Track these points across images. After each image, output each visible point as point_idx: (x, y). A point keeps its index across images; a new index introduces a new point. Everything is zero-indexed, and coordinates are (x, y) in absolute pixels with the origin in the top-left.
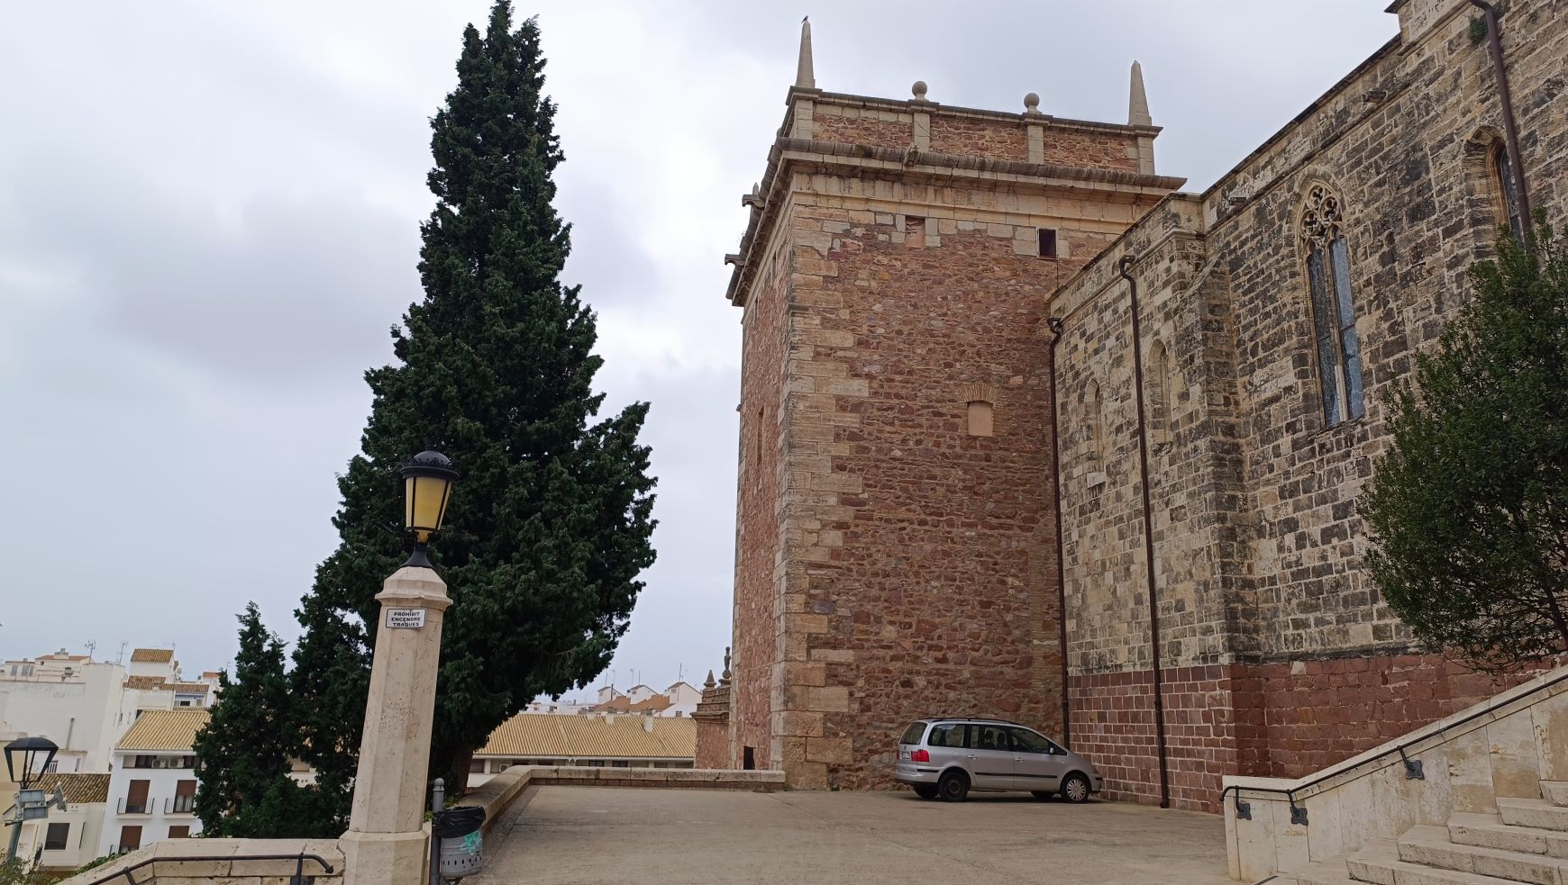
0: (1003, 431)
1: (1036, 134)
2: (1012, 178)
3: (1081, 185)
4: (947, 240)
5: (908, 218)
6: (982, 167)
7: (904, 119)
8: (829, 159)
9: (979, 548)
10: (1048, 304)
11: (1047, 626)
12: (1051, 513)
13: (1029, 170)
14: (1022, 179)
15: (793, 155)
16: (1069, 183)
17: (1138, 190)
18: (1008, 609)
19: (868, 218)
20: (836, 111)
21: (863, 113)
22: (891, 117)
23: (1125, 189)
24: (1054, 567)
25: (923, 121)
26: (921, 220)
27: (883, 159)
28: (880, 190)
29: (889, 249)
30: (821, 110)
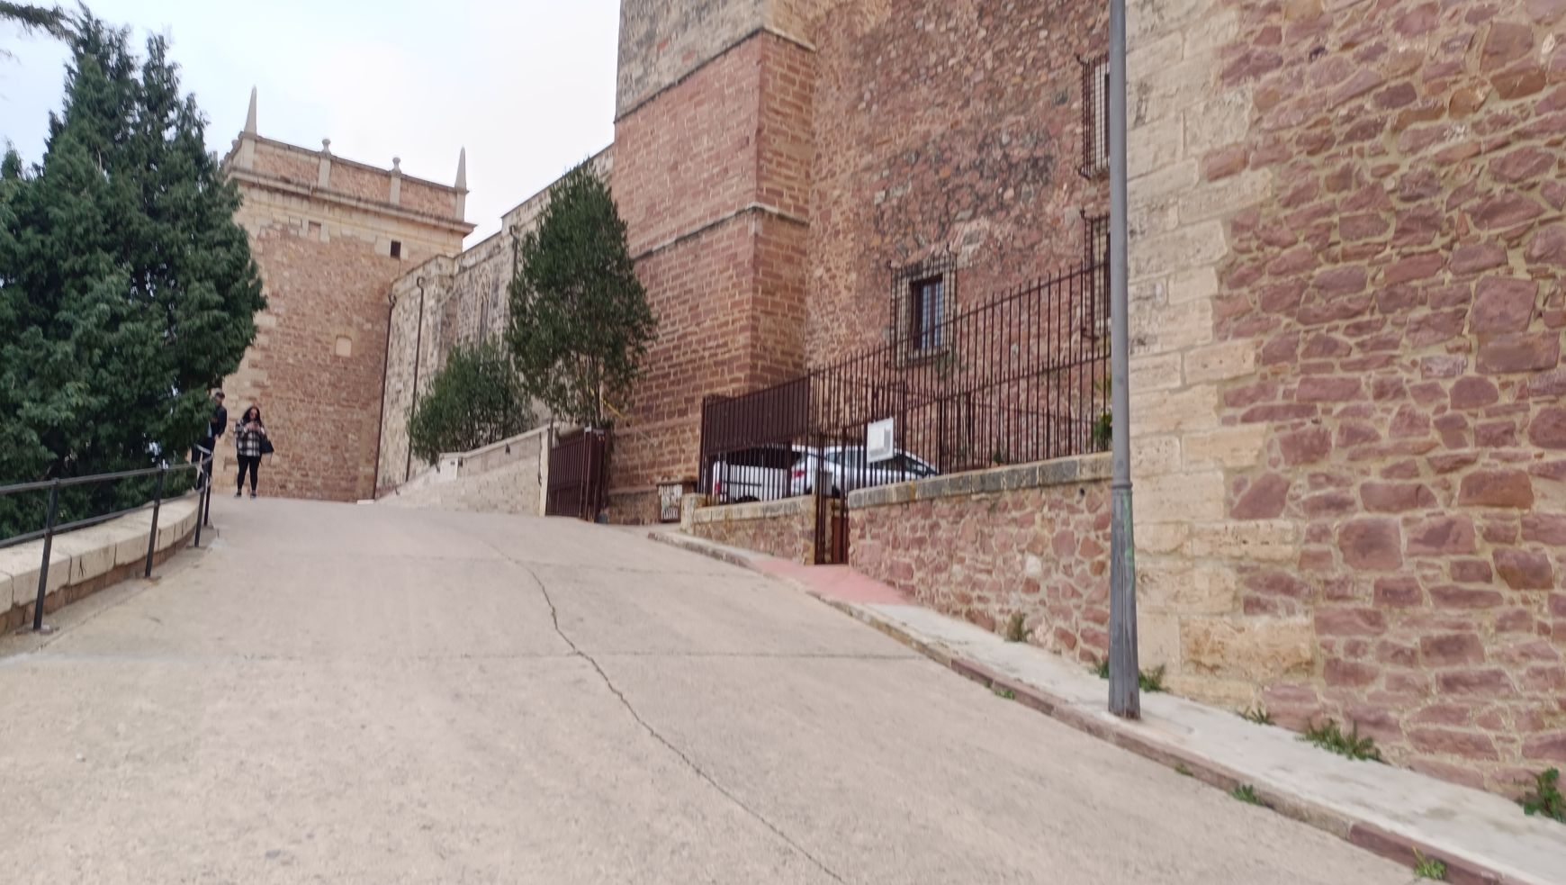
0: (357, 354)
1: (396, 182)
2: (377, 209)
3: (419, 219)
4: (334, 240)
5: (310, 223)
6: (359, 199)
7: (314, 160)
8: (262, 181)
9: (335, 417)
10: (392, 285)
11: (368, 461)
12: (378, 403)
13: (387, 206)
14: (383, 210)
15: (238, 175)
16: (411, 216)
17: (451, 226)
18: (347, 450)
19: (285, 219)
20: (270, 149)
21: (288, 153)
22: (306, 158)
23: (444, 224)
24: (376, 430)
25: (325, 164)
26: (319, 225)
27: (298, 185)
28: (294, 202)
29: (296, 239)
30: (260, 146)
